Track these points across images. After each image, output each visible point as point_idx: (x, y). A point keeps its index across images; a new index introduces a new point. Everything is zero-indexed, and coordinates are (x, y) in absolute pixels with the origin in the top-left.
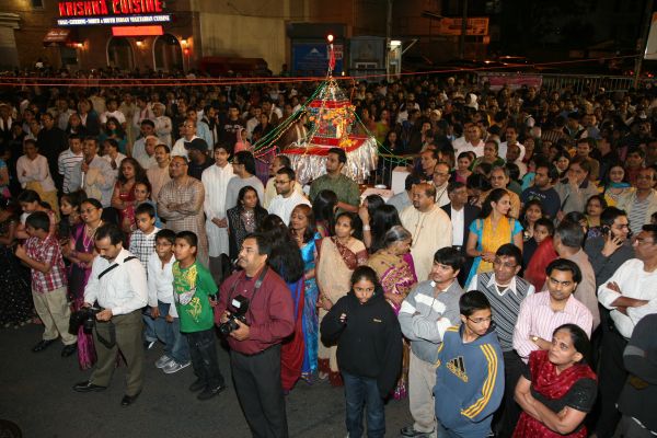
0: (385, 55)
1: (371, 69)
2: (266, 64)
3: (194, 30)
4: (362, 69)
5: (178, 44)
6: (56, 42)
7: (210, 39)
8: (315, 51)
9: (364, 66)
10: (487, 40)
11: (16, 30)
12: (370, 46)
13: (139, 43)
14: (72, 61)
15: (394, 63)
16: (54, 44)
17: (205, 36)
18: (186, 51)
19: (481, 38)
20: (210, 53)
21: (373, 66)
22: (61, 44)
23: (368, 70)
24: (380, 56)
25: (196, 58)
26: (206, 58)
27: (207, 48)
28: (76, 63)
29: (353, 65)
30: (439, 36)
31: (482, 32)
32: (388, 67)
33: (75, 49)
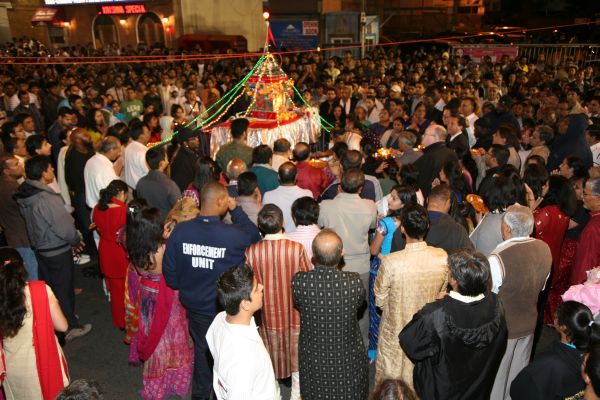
0: (360, 29)
1: (346, 43)
2: (245, 41)
3: (175, 7)
4: (337, 44)
5: (159, 22)
6: (45, 21)
7: (192, 17)
8: (291, 27)
9: (339, 41)
10: (481, 11)
11: (8, 10)
12: (345, 22)
13: (122, 22)
14: (60, 40)
15: (372, 38)
16: (42, 24)
17: (187, 14)
18: (168, 30)
19: (475, 9)
20: (191, 31)
21: (349, 41)
22: (49, 23)
23: (343, 45)
24: (355, 31)
25: (177, 36)
26: (187, 35)
27: (188, 26)
28: (63, 41)
29: (329, 40)
30: (432, 8)
31: (477, 2)
32: (363, 42)
33: (62, 28)
